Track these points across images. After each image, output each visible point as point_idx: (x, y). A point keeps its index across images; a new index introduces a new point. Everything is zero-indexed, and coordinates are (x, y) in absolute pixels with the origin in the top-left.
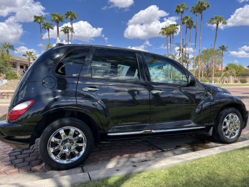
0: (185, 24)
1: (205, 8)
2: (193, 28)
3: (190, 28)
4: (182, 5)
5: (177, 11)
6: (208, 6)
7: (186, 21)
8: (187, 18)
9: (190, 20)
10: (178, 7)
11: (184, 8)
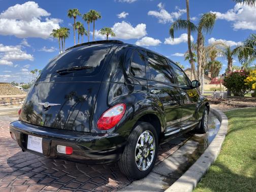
0: (77, 30)
1: (96, 18)
2: (84, 35)
3: (82, 34)
4: (75, 10)
5: (69, 15)
6: (100, 17)
7: (78, 27)
8: (78, 24)
9: (81, 26)
10: (71, 11)
11: (76, 13)
